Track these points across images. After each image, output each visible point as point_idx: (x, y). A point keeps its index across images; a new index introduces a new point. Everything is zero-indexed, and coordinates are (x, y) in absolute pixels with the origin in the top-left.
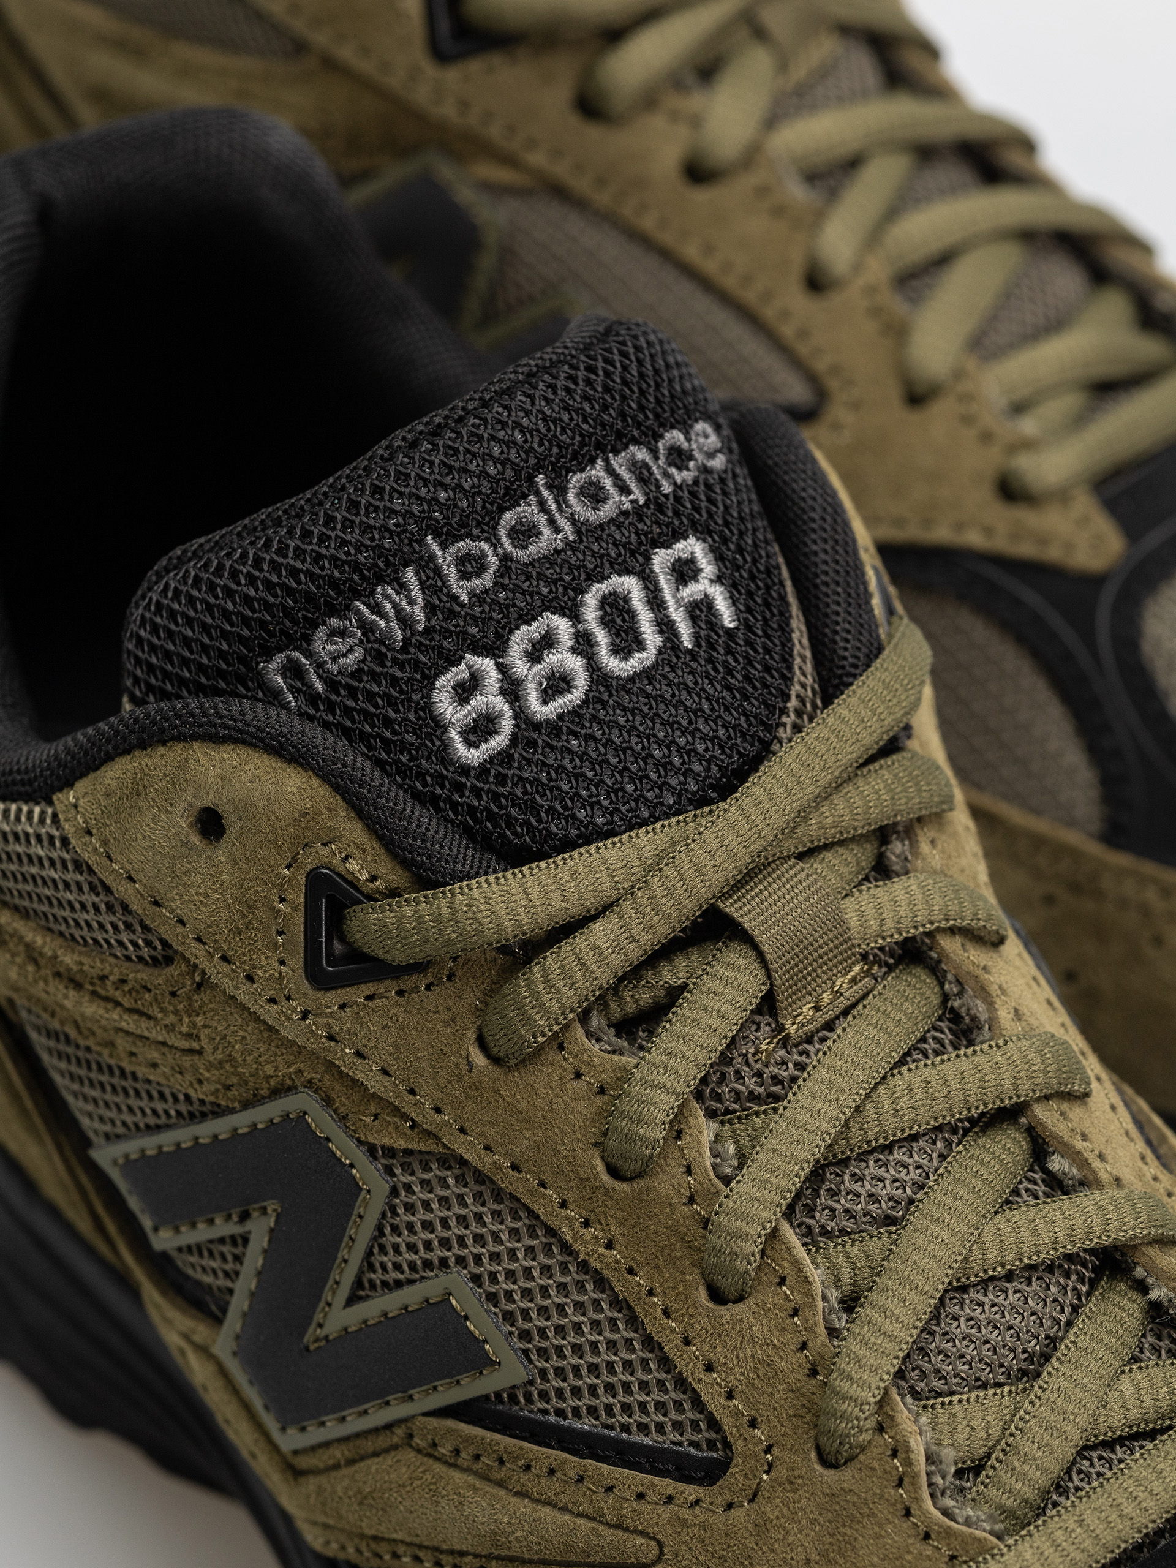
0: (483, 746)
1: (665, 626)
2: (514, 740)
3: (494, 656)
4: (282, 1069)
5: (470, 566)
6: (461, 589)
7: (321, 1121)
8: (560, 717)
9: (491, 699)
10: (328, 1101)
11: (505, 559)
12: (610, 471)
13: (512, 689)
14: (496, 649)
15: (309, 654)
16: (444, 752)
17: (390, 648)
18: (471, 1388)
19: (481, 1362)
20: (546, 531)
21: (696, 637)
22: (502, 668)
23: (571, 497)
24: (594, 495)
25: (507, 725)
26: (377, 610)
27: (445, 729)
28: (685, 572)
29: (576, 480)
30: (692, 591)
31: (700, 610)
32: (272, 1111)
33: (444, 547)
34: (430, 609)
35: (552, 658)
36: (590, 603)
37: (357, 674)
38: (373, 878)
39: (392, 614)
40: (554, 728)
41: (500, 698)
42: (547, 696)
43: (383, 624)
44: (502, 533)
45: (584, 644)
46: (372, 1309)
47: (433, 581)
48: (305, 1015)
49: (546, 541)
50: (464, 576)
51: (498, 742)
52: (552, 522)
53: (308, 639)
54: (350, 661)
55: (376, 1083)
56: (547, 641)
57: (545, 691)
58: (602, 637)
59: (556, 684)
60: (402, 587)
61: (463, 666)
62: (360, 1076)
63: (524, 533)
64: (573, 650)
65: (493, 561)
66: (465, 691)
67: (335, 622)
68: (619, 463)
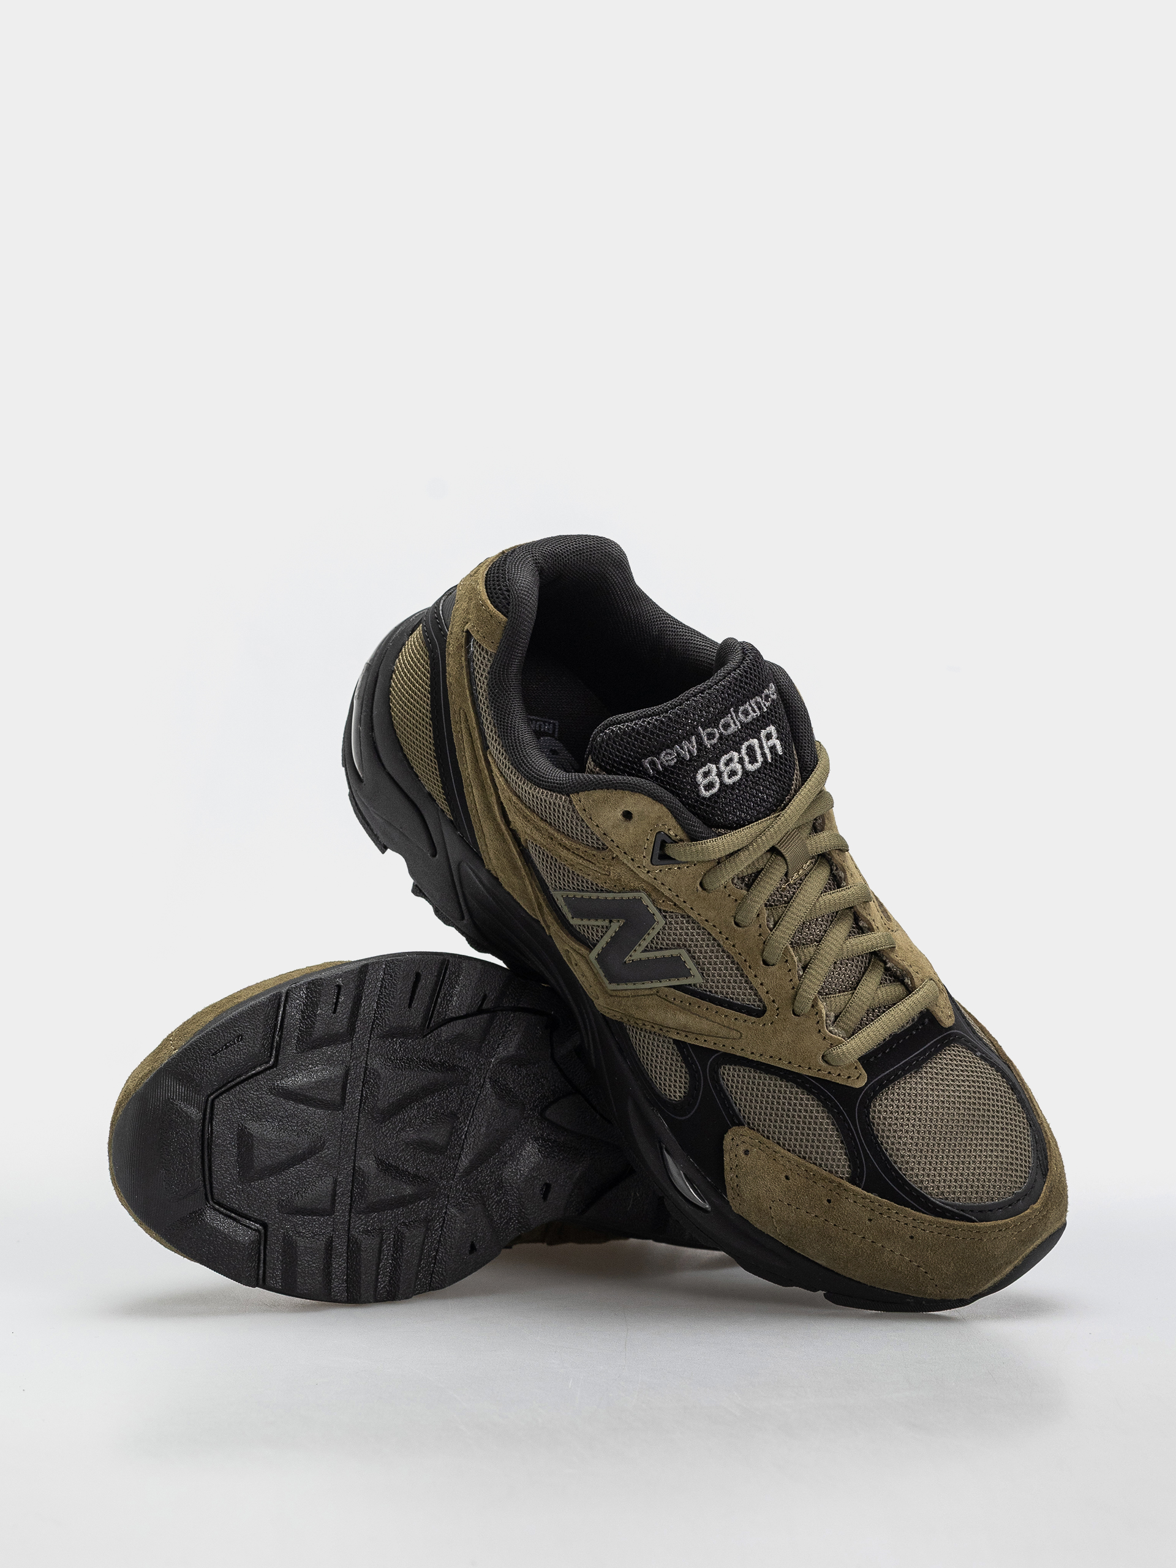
0: (710, 791)
1: (764, 755)
2: (719, 790)
3: (716, 764)
4: (636, 884)
5: (711, 736)
6: (708, 743)
7: (646, 901)
8: (734, 783)
9: (713, 777)
10: (649, 896)
11: (721, 734)
12: (750, 705)
13: (720, 774)
14: (716, 762)
15: (658, 759)
16: (698, 792)
17: (685, 760)
18: (683, 981)
19: (687, 974)
20: (733, 725)
21: (772, 758)
22: (718, 768)
23: (740, 714)
24: (746, 713)
25: (717, 786)
26: (682, 748)
27: (699, 785)
28: (769, 737)
29: (741, 708)
30: (770, 743)
31: (773, 748)
32: (631, 895)
33: (703, 730)
34: (699, 750)
35: (732, 765)
36: (744, 747)
37: (674, 767)
38: (676, 836)
39: (687, 750)
40: (733, 787)
41: (717, 777)
42: (730, 777)
43: (684, 753)
44: (720, 726)
45: (741, 761)
46: (651, 955)
47: (700, 743)
48: (648, 872)
49: (733, 728)
50: (709, 739)
51: (715, 790)
52: (734, 722)
53: (659, 754)
54: (673, 763)
55: (667, 893)
56: (731, 760)
57: (729, 775)
58: (747, 759)
59: (733, 773)
60: (690, 742)
61: (707, 767)
62: (662, 890)
63: (726, 726)
64: (738, 762)
65: (717, 735)
66: (706, 775)
67: (669, 751)
68: (752, 702)
